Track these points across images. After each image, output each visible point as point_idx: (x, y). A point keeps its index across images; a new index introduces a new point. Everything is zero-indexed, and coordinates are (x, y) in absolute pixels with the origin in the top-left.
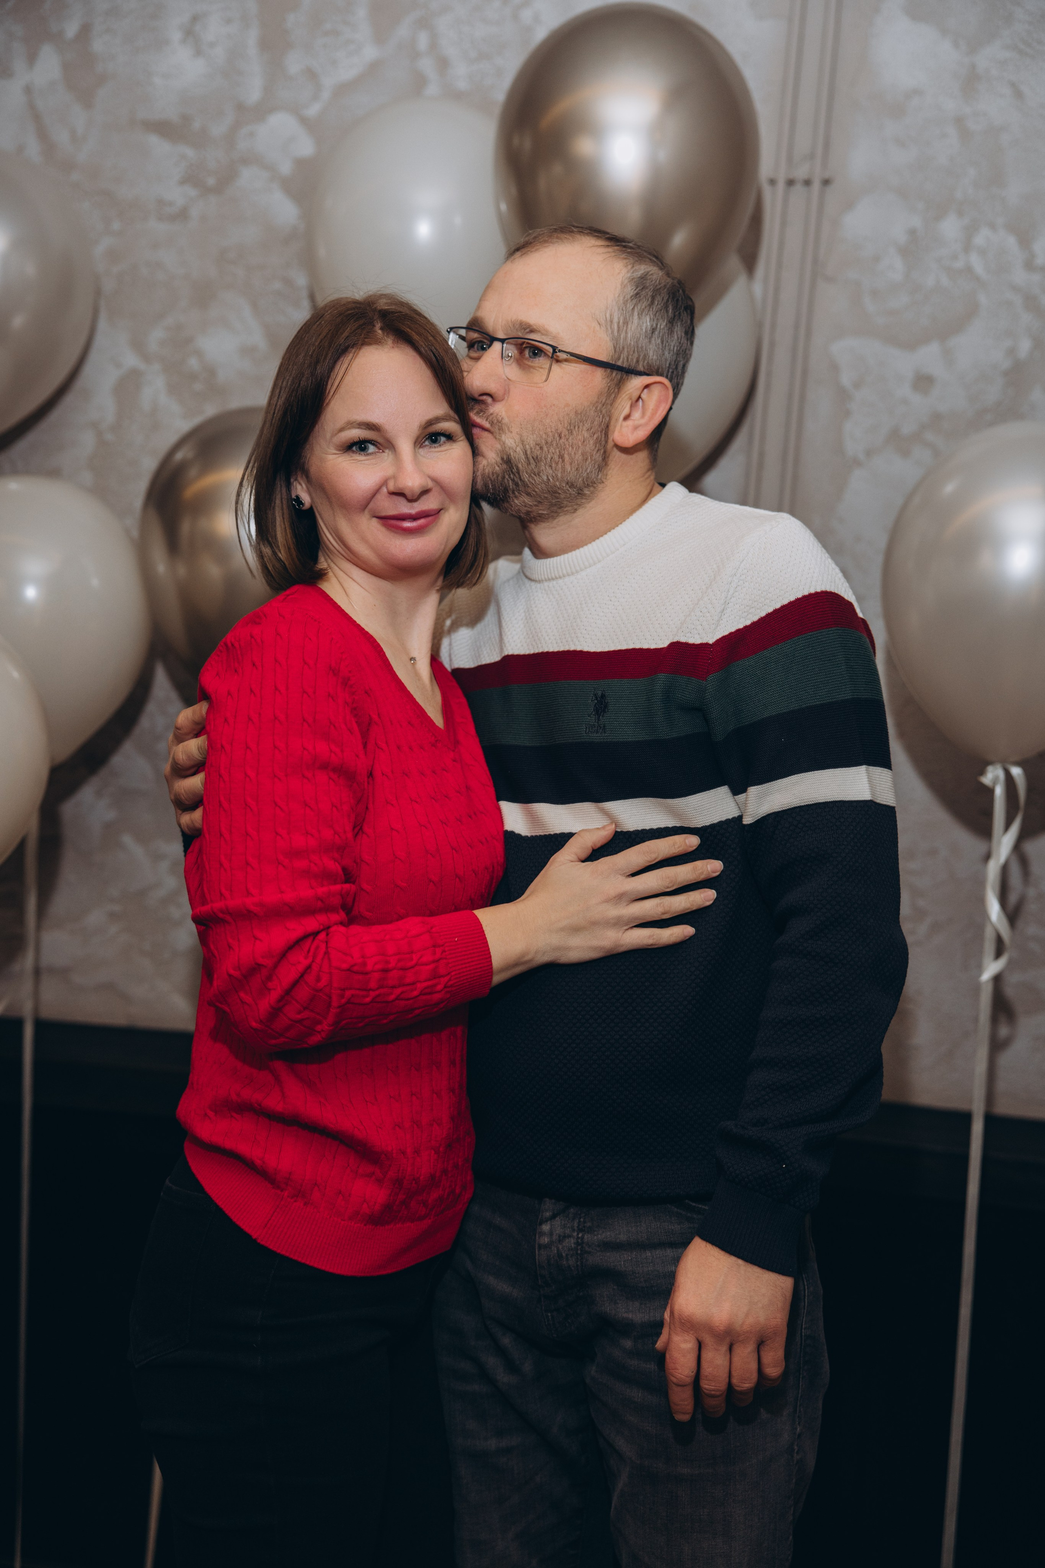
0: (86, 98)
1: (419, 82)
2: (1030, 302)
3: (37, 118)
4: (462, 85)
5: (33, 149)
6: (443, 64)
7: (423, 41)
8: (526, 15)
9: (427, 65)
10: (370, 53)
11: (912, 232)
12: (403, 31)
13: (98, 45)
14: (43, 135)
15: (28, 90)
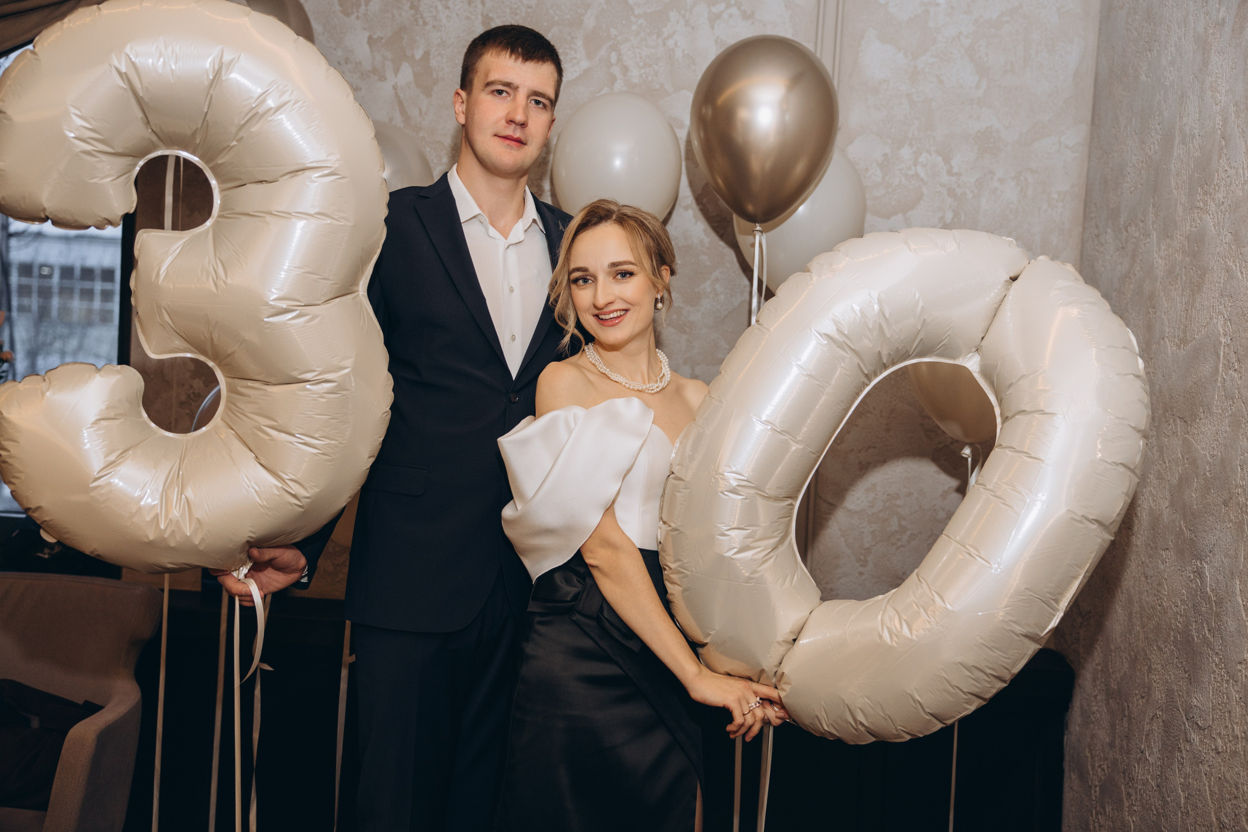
0: (427, 92)
1: (613, 79)
2: (951, 192)
3: (400, 103)
4: (636, 80)
5: (398, 120)
6: (625, 69)
7: (614, 57)
8: (670, 43)
9: (616, 70)
10: (585, 64)
11: (885, 155)
12: (603, 52)
13: (433, 63)
14: (403, 111)
15: (395, 88)
